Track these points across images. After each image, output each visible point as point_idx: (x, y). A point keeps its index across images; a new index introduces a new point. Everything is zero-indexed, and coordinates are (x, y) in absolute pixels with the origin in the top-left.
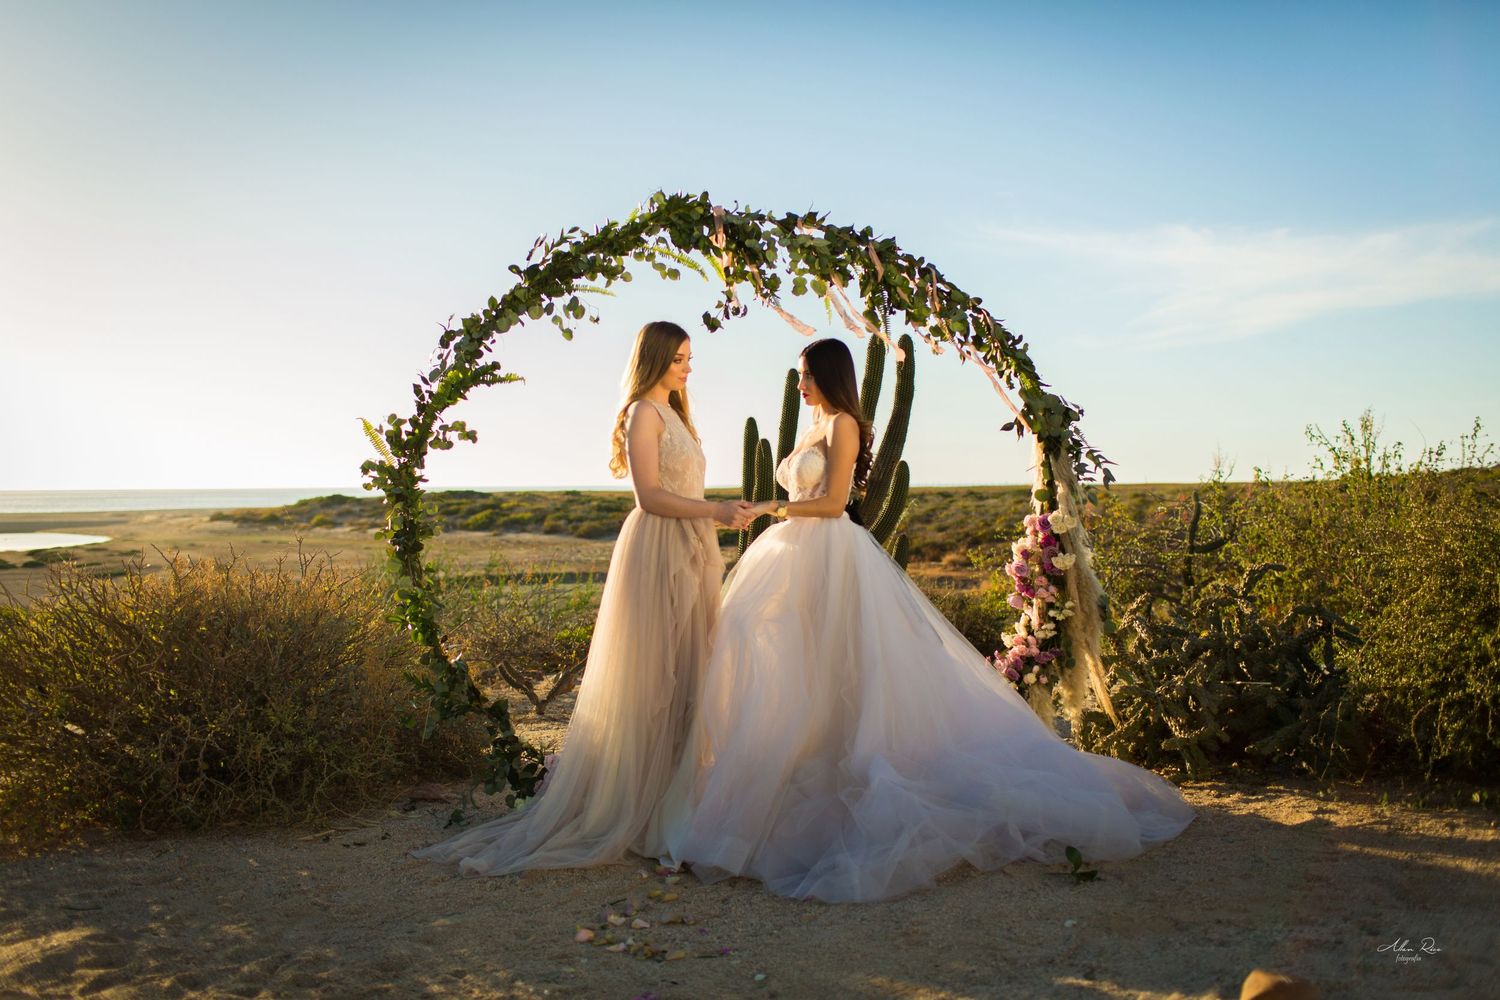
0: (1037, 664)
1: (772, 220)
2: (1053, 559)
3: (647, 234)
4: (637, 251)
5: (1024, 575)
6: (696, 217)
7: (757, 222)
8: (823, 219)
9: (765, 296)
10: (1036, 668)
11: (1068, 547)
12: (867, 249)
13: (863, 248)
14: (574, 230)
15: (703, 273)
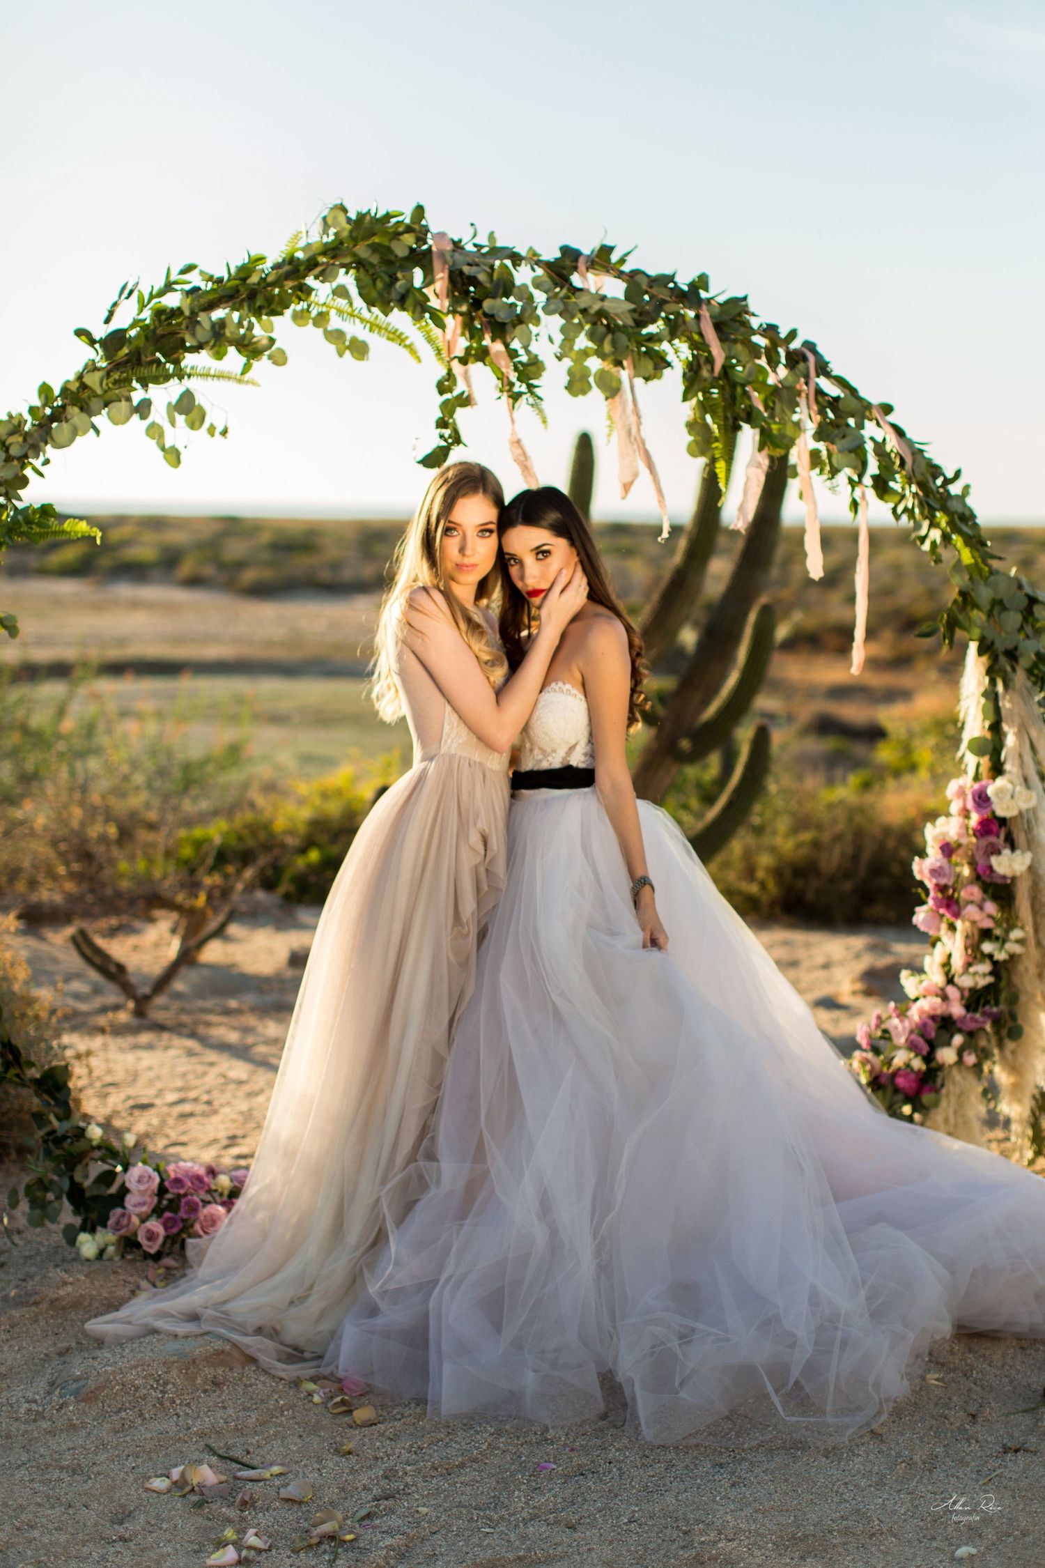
0: (960, 1031)
1: (534, 261)
2: (994, 860)
3: (316, 279)
4: (299, 308)
5: (943, 881)
6: (401, 252)
7: (508, 264)
8: (622, 261)
10: (958, 1040)
11: (1020, 838)
12: (698, 317)
13: (691, 314)
14: (189, 269)
15: (410, 348)
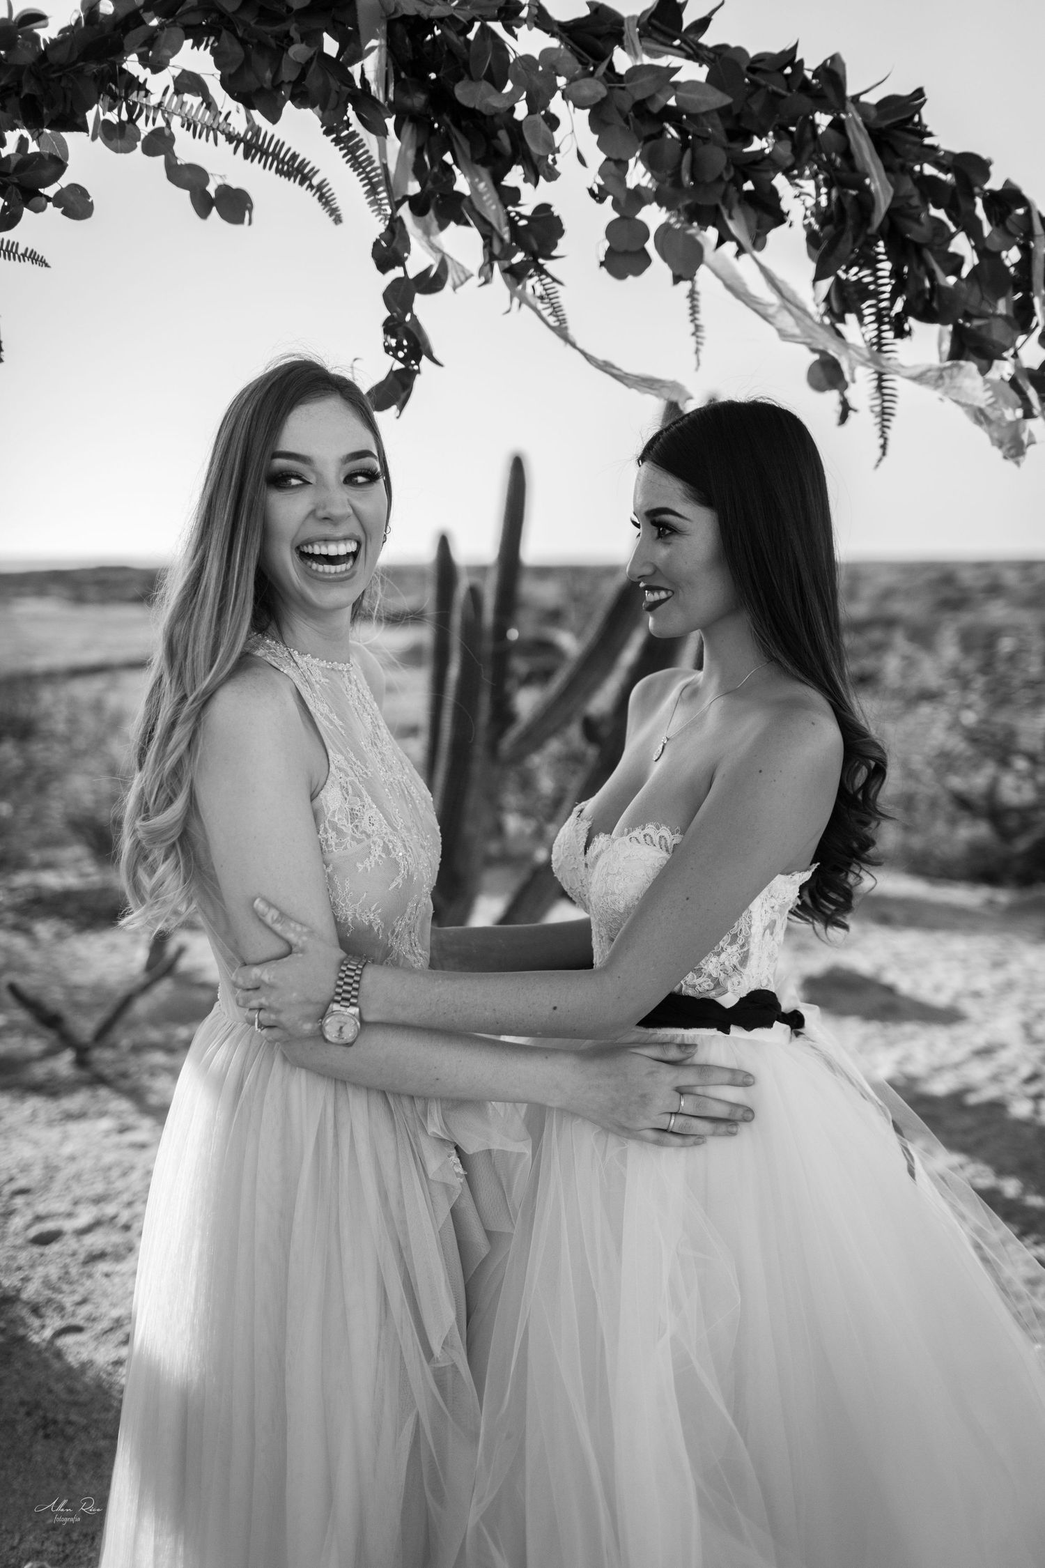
1: (542, 20)
3: (144, 61)
4: (112, 117)
7: (497, 27)
8: (702, 25)
9: (516, 275)
12: (837, 125)
13: (823, 120)
15: (324, 196)
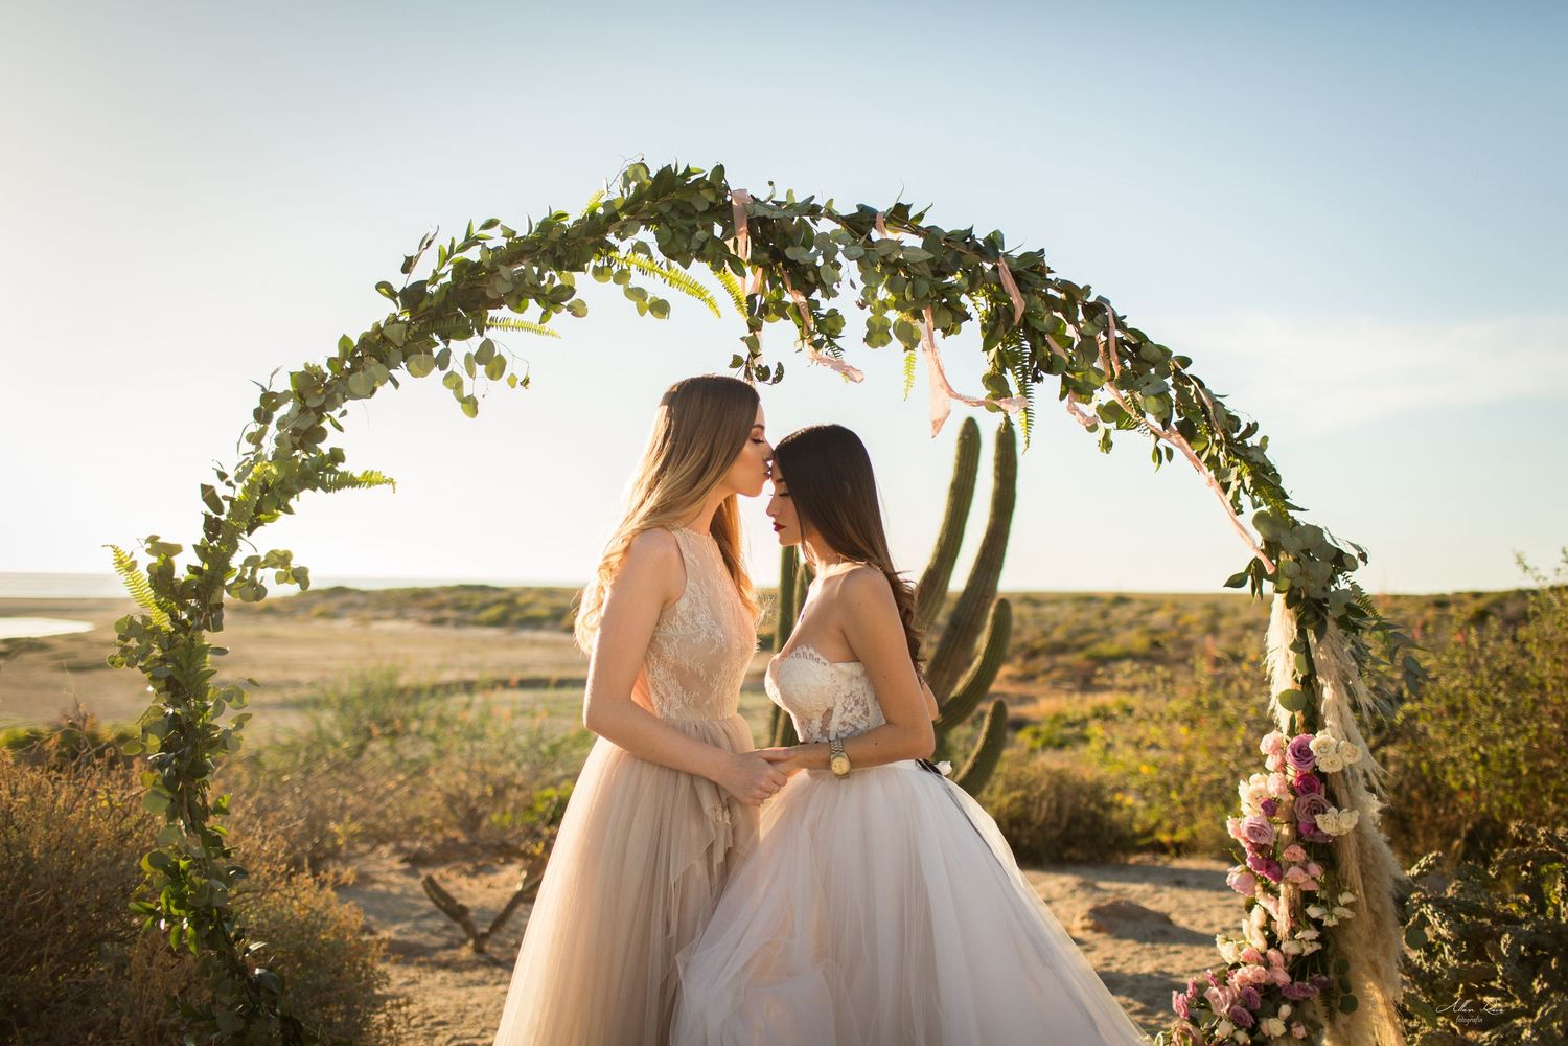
0: (1285, 1000)
1: (831, 215)
2: (1318, 818)
3: (617, 236)
4: (600, 264)
5: (1263, 841)
6: (702, 207)
7: (807, 218)
8: (920, 216)
9: (817, 345)
10: (1285, 1010)
11: (1343, 796)
12: (995, 269)
13: (988, 266)
14: (491, 224)
15: (711, 303)
